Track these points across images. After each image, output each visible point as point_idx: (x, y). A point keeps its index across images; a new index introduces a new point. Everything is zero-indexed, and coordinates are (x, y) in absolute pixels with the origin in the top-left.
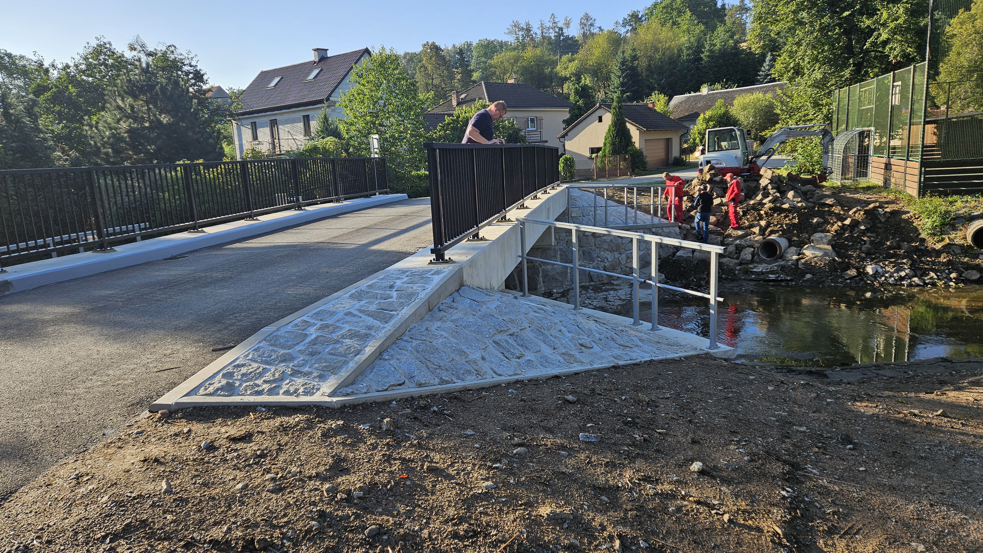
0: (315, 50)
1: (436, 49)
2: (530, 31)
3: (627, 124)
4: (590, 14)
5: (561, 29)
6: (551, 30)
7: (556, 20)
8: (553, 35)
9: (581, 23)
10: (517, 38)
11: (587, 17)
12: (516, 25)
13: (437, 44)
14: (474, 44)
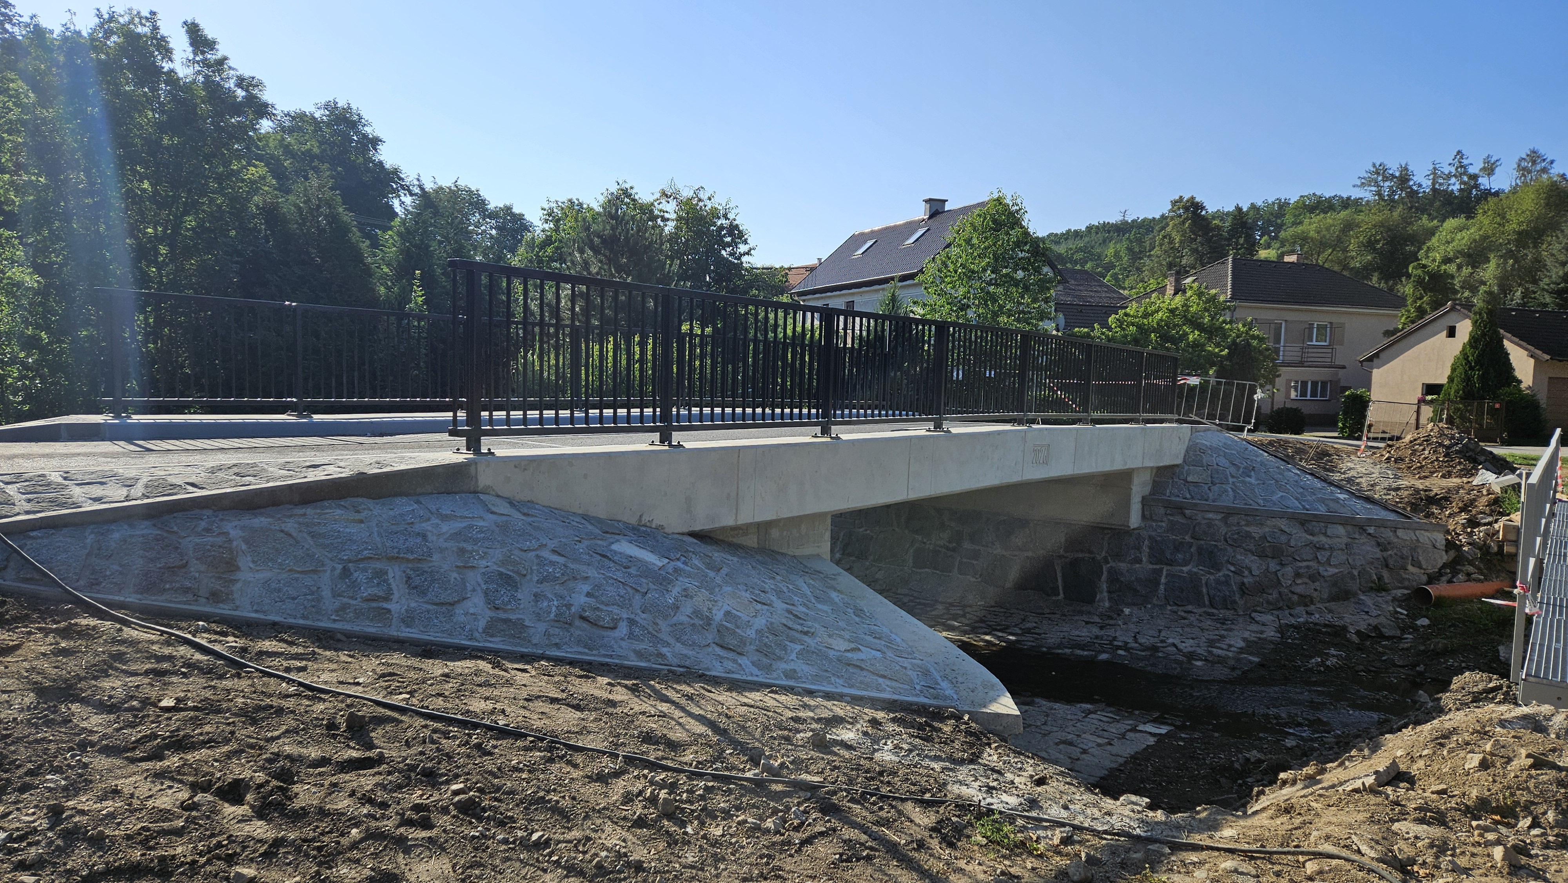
0: (926, 201)
1: (1193, 208)
2: (1408, 180)
3: (1506, 343)
4: (1542, 151)
5: (1475, 177)
6: (1453, 180)
7: (1465, 162)
8: (1455, 186)
9: (1520, 168)
10: (1379, 194)
11: (1534, 157)
12: (1380, 171)
13: (1198, 199)
14: (1292, 202)
